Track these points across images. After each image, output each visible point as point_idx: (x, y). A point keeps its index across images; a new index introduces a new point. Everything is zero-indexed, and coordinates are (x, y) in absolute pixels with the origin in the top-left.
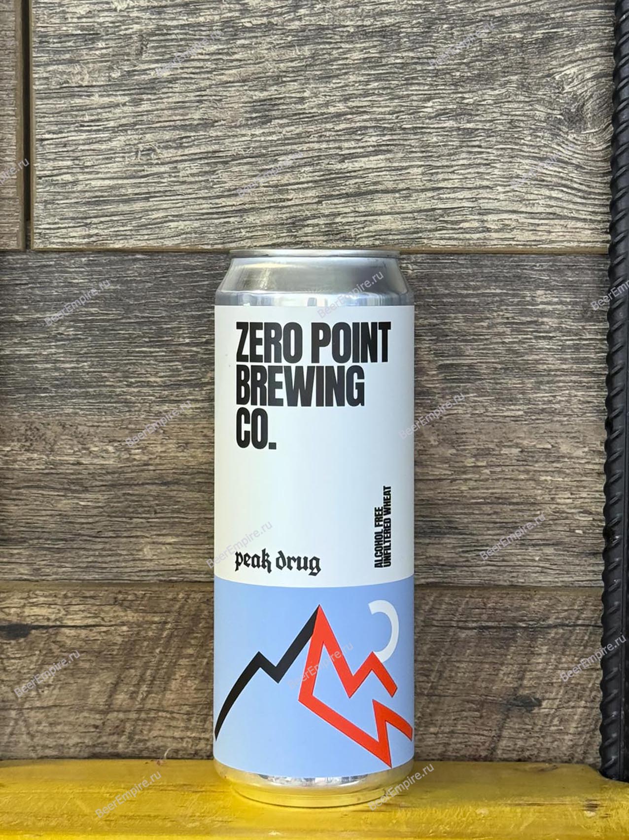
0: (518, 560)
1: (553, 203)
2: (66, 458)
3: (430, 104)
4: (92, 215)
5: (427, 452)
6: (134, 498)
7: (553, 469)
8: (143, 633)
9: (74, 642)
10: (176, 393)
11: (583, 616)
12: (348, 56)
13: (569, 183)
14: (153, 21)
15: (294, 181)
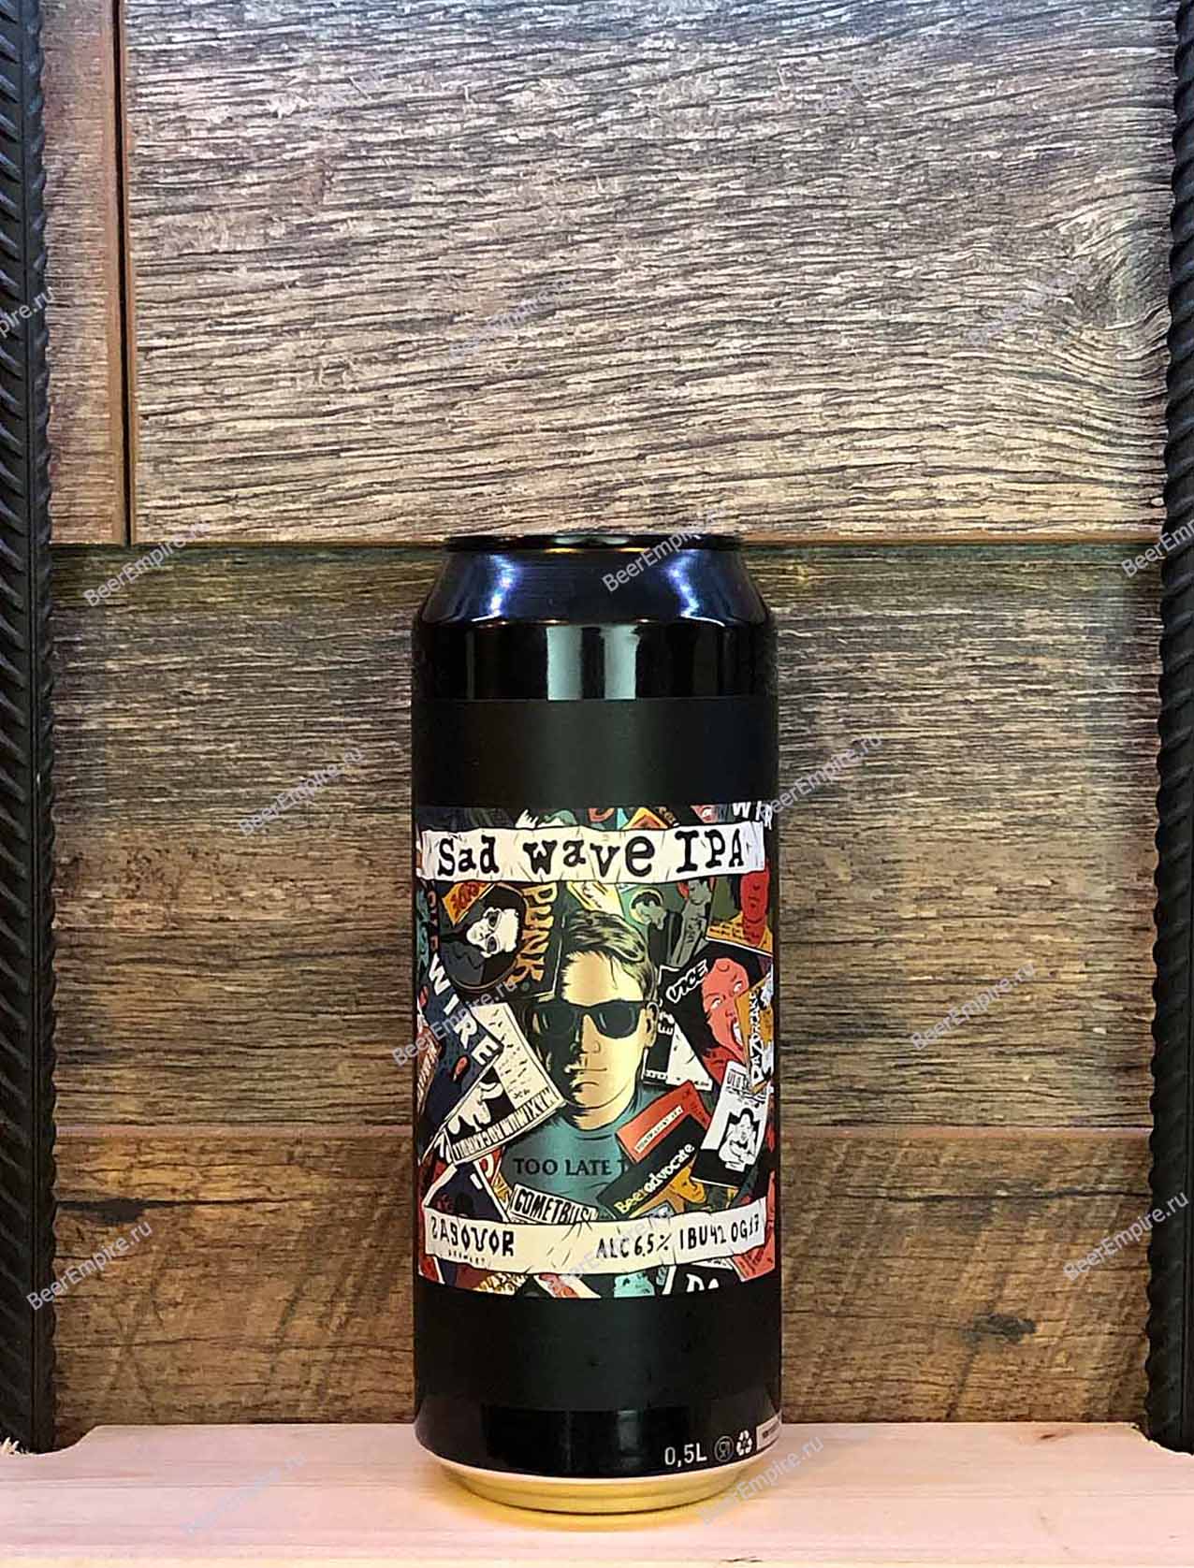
0: (993, 1081)
1: (1053, 453)
2: (199, 910)
3: (836, 280)
4: (238, 483)
5: (831, 895)
6: (320, 978)
7: (1055, 923)
8: (339, 1214)
9: (219, 1228)
10: (390, 796)
11: (1108, 1177)
12: (689, 194)
13: (1083, 418)
14: (345, 134)
15: (598, 420)
